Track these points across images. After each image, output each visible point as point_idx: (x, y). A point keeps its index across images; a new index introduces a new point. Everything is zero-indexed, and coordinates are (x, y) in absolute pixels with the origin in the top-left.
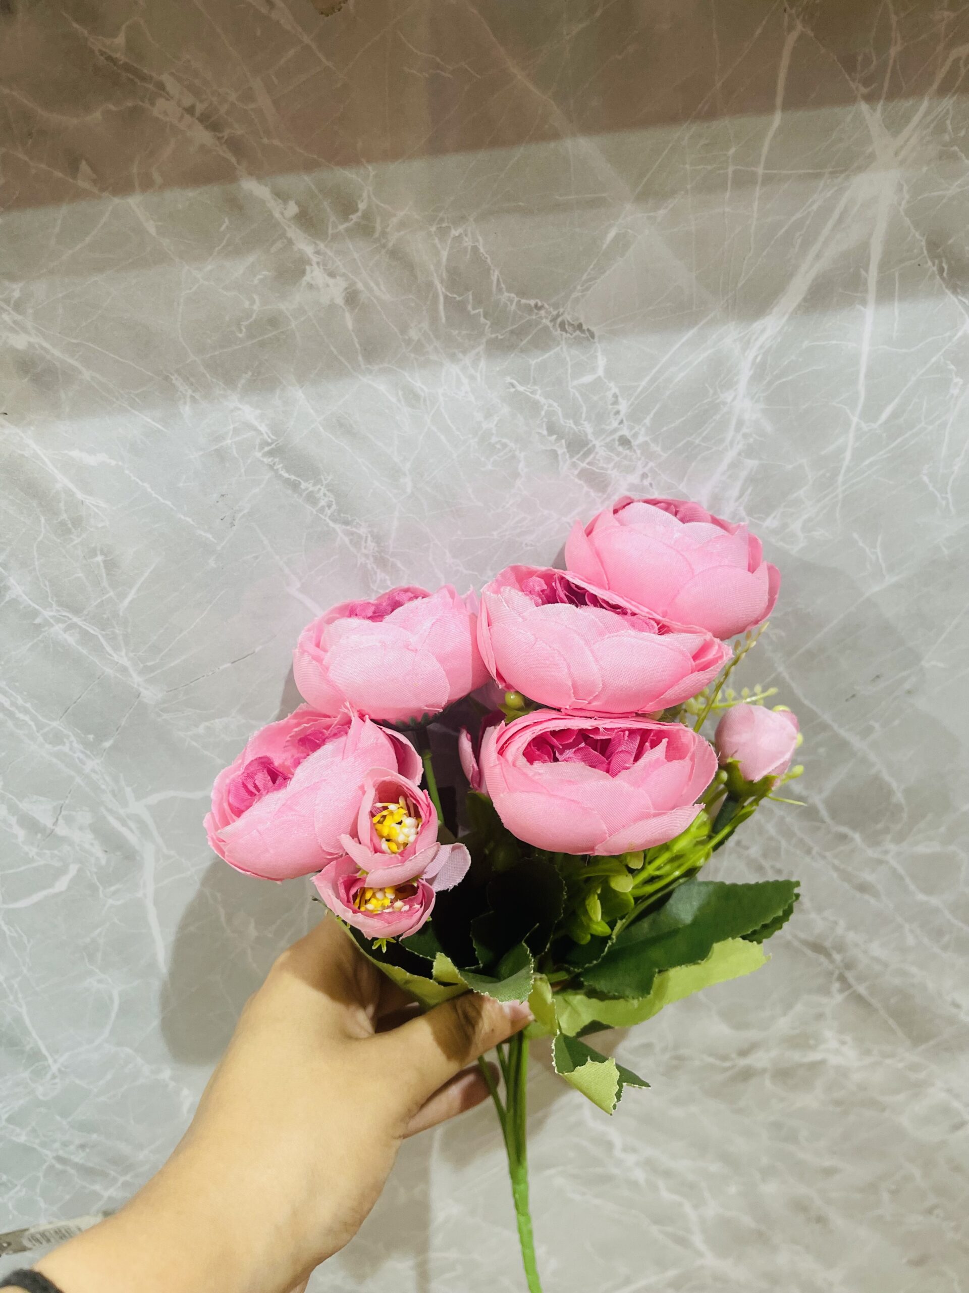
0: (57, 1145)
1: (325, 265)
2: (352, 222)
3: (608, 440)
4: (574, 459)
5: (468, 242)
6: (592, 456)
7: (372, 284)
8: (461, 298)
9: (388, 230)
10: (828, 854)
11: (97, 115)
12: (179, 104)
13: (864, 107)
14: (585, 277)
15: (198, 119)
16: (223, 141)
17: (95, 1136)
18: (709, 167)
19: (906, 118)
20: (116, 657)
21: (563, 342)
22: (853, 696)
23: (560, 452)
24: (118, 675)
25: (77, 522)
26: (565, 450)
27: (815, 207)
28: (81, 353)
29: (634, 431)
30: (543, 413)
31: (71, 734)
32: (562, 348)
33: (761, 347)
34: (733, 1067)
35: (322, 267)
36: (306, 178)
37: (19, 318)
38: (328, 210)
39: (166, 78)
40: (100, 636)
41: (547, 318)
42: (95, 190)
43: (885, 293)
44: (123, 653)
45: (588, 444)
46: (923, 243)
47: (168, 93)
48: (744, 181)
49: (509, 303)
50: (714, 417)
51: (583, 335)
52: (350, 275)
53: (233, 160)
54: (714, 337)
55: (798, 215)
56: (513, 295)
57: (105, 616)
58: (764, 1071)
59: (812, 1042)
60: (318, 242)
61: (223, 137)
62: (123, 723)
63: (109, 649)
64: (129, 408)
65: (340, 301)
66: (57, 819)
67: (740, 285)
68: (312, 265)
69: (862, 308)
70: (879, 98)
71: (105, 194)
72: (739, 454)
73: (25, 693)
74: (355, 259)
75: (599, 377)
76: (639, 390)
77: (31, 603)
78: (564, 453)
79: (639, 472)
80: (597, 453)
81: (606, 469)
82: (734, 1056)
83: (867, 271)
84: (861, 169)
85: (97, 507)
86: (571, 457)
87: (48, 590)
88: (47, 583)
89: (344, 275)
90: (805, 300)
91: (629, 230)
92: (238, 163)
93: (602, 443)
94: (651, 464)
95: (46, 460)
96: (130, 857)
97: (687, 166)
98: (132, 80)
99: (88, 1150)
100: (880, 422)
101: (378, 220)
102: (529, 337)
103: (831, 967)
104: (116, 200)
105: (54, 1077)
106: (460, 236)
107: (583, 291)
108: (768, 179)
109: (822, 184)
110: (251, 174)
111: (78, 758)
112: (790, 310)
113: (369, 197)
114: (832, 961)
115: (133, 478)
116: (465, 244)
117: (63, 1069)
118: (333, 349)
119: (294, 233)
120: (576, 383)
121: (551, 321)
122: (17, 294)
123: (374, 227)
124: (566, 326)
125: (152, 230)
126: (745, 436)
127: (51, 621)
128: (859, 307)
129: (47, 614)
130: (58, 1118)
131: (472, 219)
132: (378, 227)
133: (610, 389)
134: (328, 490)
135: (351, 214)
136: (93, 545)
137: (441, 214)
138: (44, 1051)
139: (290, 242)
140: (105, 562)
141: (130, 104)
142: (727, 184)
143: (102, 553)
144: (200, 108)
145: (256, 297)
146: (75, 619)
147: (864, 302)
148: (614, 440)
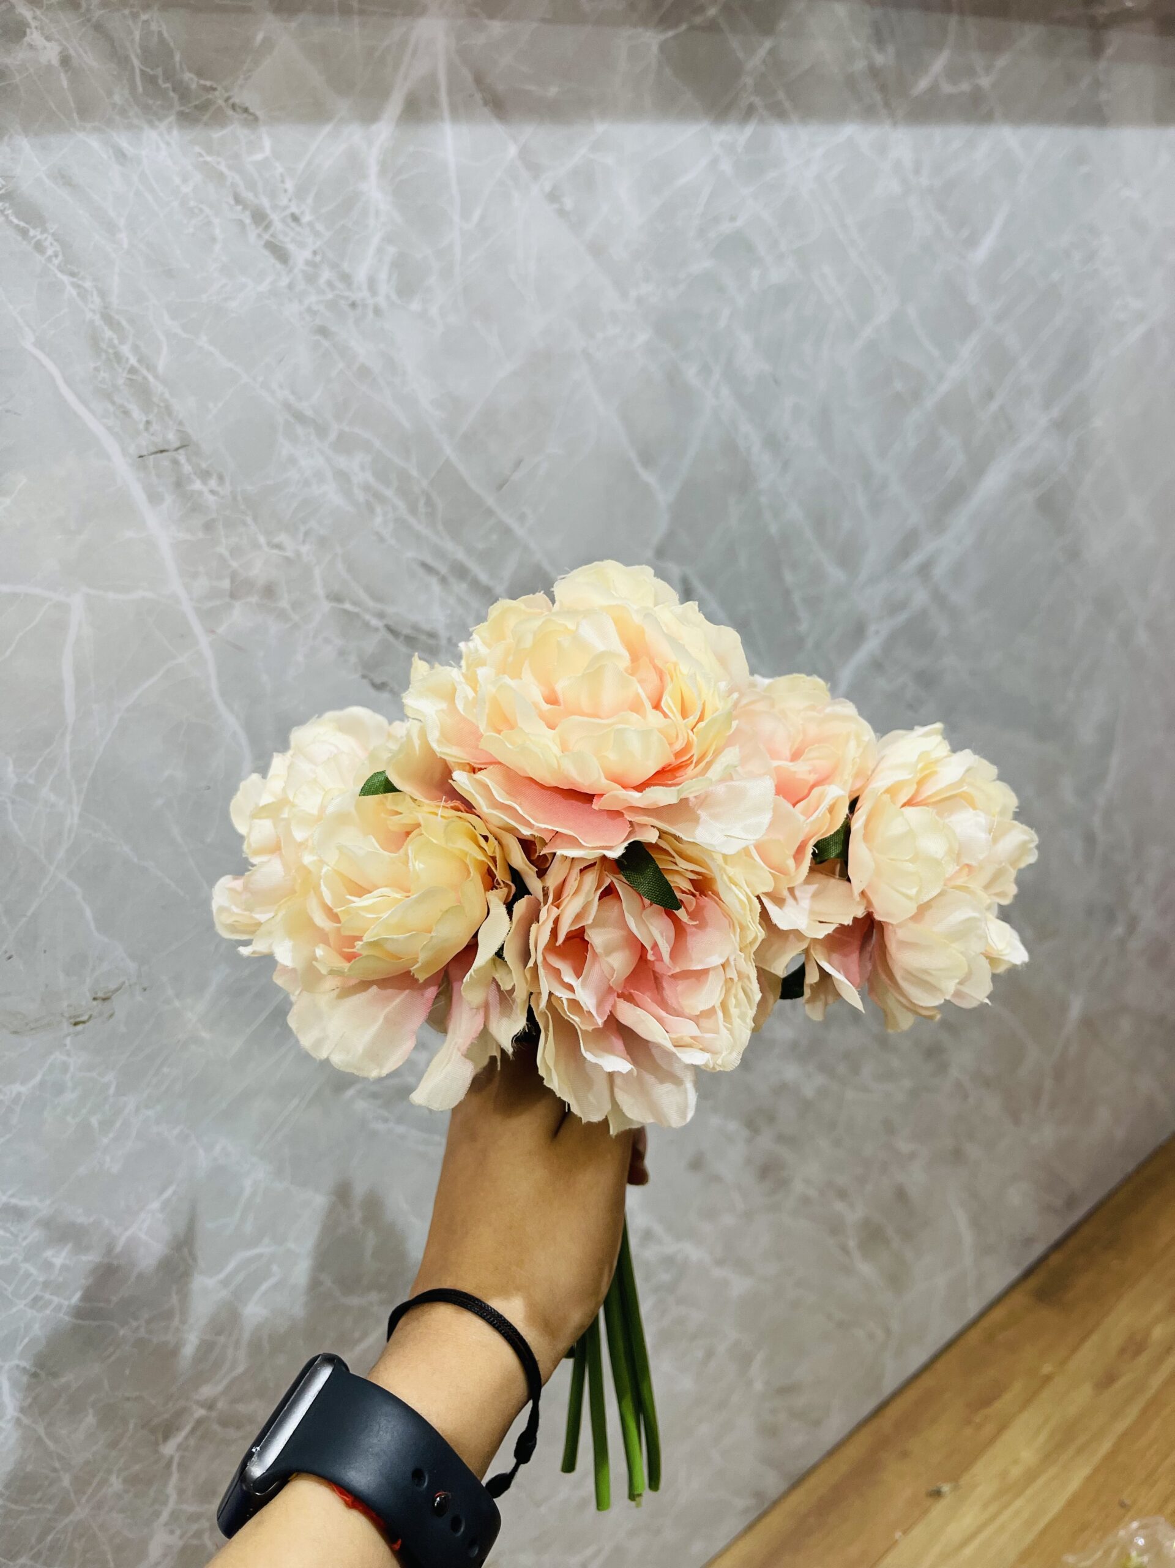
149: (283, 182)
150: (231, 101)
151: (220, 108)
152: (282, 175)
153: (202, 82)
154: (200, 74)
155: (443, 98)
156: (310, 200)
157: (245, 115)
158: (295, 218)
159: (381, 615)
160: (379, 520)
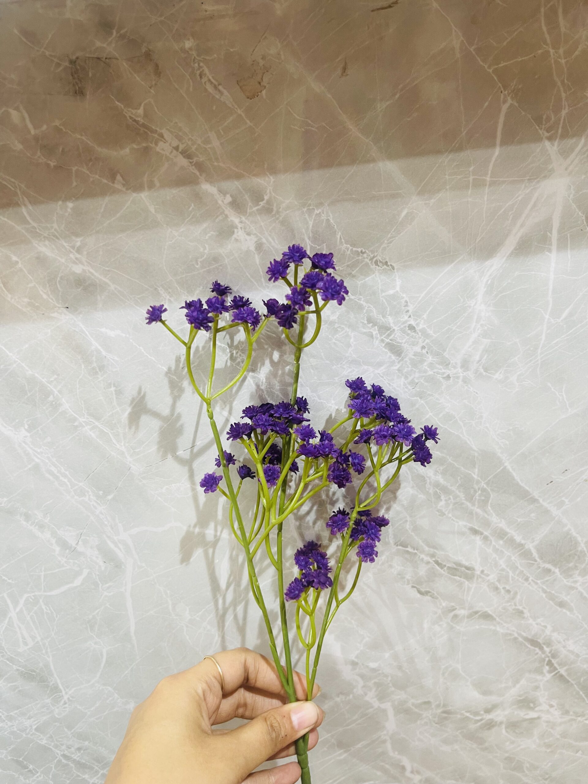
0: (64, 747)
1: (245, 229)
2: (261, 206)
3: (402, 326)
4: (382, 337)
5: (324, 217)
6: (393, 336)
7: (270, 239)
8: (319, 247)
9: (281, 210)
10: (539, 582)
11: (127, 150)
12: (170, 145)
13: (547, 143)
14: (389, 236)
15: (180, 152)
16: (193, 164)
17: (86, 743)
18: (459, 177)
19: (572, 150)
20: (118, 446)
21: (377, 272)
22: (551, 482)
23: (374, 333)
24: (118, 456)
25: (102, 368)
26: (377, 332)
27: (520, 198)
28: (110, 275)
29: (417, 322)
30: (365, 311)
31: (89, 490)
32: (376, 275)
33: (490, 275)
34: (481, 720)
35: (243, 230)
36: (236, 183)
37: (78, 256)
38: (248, 199)
39: (164, 131)
40: (110, 434)
41: (367, 258)
42: (124, 189)
43: (562, 245)
44: (122, 444)
45: (390, 329)
46: (584, 218)
47: (165, 139)
48: (478, 184)
49: (346, 250)
50: (464, 315)
51: (388, 268)
52: (259, 234)
53: (198, 173)
54: (463, 269)
55: (510, 203)
56: (348, 246)
57: (113, 422)
58: (501, 723)
59: (532, 705)
60: (241, 216)
61: (193, 162)
62: (119, 486)
63: (114, 441)
64: (134, 305)
65: (252, 248)
66: (78, 541)
67: (477, 241)
68: (238, 229)
69: (549, 254)
70: (555, 140)
71: (129, 191)
72: (479, 336)
73: (66, 465)
74: (261, 226)
75: (397, 291)
76: (420, 299)
77: (73, 413)
78: (376, 334)
79: (421, 344)
80: (395, 334)
81: (401, 343)
82: (482, 712)
83: (551, 234)
84: (545, 177)
85: (113, 360)
86: (381, 336)
87: (83, 406)
88: (83, 402)
89: (255, 234)
90: (515, 249)
91: (414, 211)
92: (201, 175)
93: (399, 329)
94: (427, 341)
95: (87, 333)
96: (118, 566)
97: (447, 176)
98: (146, 132)
99: (82, 751)
100: (562, 318)
101: (275, 205)
102: (358, 268)
103: (543, 656)
104: (135, 195)
105: (65, 703)
106: (320, 213)
107: (388, 243)
108: (492, 184)
109: (523, 186)
110: (206, 181)
111: (93, 505)
112: (507, 255)
113: (270, 193)
114: (543, 652)
115: (134, 344)
116: (323, 218)
117: (71, 699)
118: (247, 274)
119: (228, 211)
120: (383, 294)
121: (370, 260)
122: (78, 244)
123: (272, 209)
124: (378, 263)
125: (153, 210)
126: (482, 325)
127: (84, 424)
128: (547, 253)
129: (81, 420)
130: (66, 730)
131: (326, 205)
132: (275, 209)
133: (403, 298)
134: (242, 353)
135: (259, 202)
136: (109, 381)
137: (309, 202)
138: (61, 687)
139: (227, 216)
140: (115, 391)
141: (144, 145)
142: (469, 186)
143: (114, 386)
144: (181, 147)
145: (207, 246)
146: (97, 423)
147: (550, 251)
148: (405, 327)
149: (406, 306)
150: (375, 259)
151: (367, 264)
152: (406, 302)
153: (354, 249)
154: (353, 245)
155: (555, 235)
156: (425, 316)
157: (385, 266)
158: (411, 328)
159: (433, 556)
160: (442, 503)
